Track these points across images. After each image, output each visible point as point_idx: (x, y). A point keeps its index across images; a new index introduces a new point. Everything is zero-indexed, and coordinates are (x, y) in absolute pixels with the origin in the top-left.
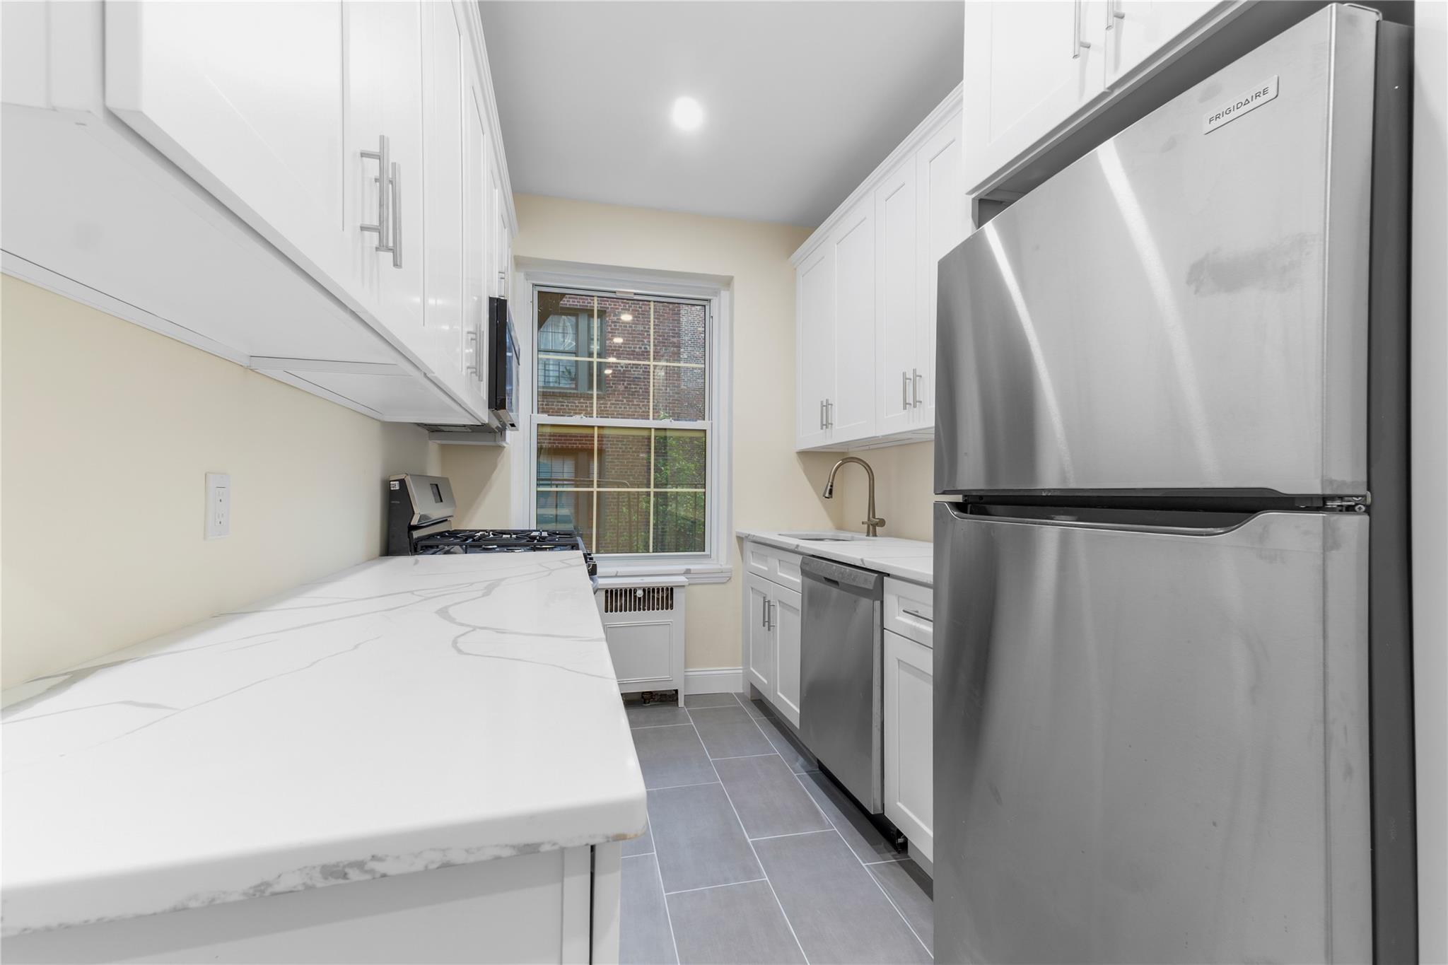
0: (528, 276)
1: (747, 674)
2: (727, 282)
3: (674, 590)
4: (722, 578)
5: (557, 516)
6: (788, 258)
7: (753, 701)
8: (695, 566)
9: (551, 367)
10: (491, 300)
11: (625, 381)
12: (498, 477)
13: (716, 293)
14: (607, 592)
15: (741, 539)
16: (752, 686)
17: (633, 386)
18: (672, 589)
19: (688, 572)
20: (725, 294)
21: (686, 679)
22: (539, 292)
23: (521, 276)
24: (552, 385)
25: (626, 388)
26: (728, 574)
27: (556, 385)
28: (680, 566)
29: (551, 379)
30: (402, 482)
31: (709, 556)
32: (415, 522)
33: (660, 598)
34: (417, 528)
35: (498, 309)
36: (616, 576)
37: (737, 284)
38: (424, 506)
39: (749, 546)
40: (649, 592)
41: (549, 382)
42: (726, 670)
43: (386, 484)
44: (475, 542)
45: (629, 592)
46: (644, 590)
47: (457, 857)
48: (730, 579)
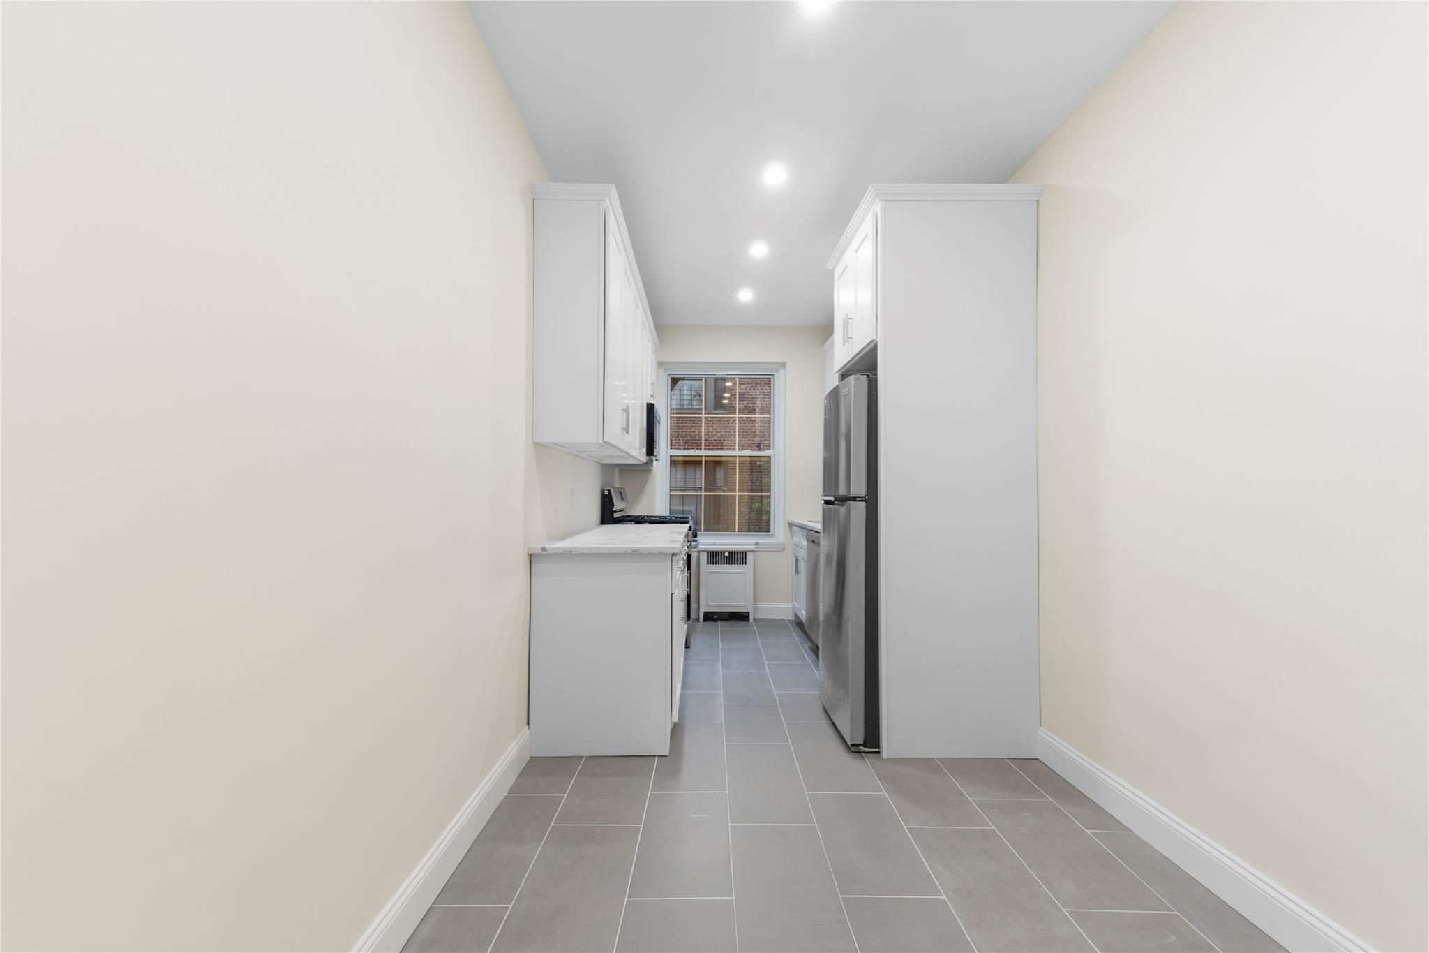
0: (665, 370)
1: (794, 607)
2: (783, 365)
3: (747, 553)
4: (780, 549)
5: (683, 511)
6: (822, 346)
7: (796, 623)
8: (761, 541)
9: (685, 392)
10: (648, 404)
11: (744, 401)
12: (649, 487)
13: (777, 371)
14: (708, 553)
15: (791, 524)
16: (796, 616)
17: (751, 405)
18: (746, 553)
19: (757, 543)
20: (782, 371)
21: (755, 609)
22: (672, 378)
23: (662, 370)
24: (686, 407)
25: (745, 406)
26: (783, 546)
27: (690, 407)
28: (753, 541)
29: (686, 402)
30: (609, 491)
31: (772, 535)
32: (614, 510)
33: (738, 557)
34: (616, 512)
35: (651, 408)
36: (714, 545)
37: (787, 366)
38: (618, 505)
39: (794, 528)
40: (732, 553)
41: (683, 405)
42: (782, 605)
43: (603, 492)
44: (639, 520)
45: (721, 553)
46: (729, 553)
47: (651, 552)
48: (784, 549)
